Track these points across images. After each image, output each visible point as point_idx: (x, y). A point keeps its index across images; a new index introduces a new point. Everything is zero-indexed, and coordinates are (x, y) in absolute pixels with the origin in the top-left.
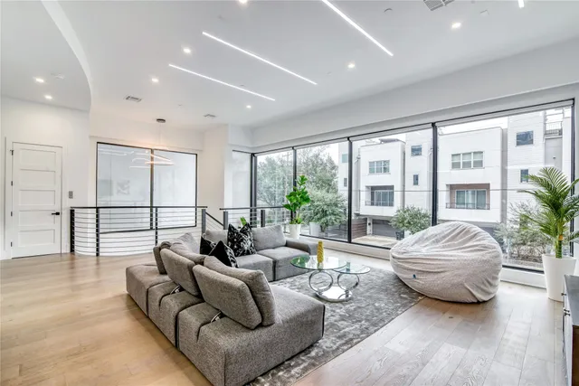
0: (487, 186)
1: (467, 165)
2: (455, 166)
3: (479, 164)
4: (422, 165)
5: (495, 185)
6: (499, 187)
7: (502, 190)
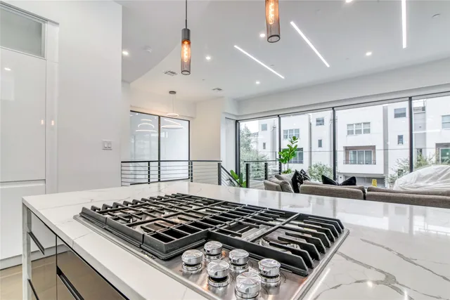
0: (374, 147)
1: (358, 132)
2: (350, 133)
3: (367, 131)
4: (324, 132)
5: (380, 146)
6: (382, 148)
7: (384, 150)
